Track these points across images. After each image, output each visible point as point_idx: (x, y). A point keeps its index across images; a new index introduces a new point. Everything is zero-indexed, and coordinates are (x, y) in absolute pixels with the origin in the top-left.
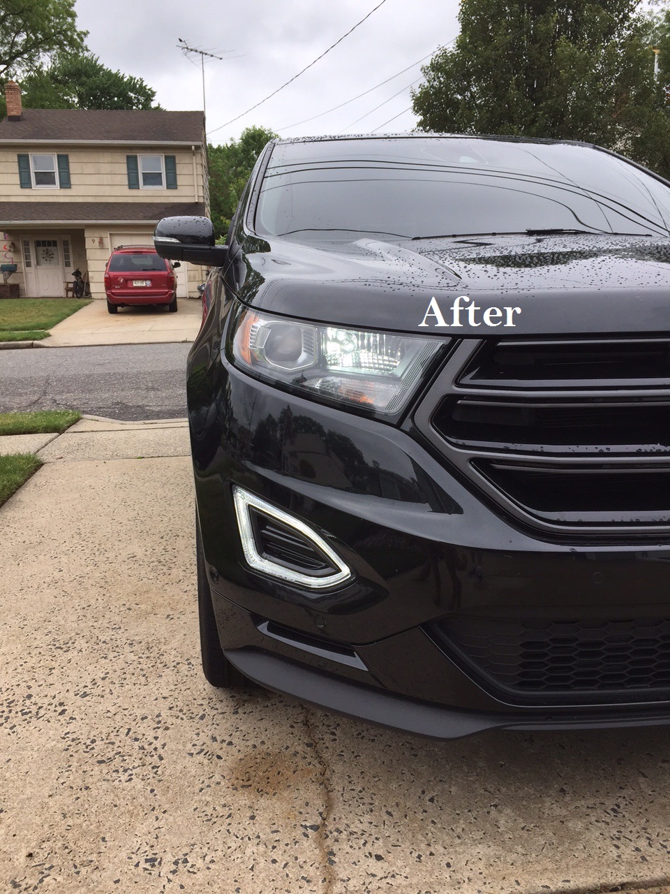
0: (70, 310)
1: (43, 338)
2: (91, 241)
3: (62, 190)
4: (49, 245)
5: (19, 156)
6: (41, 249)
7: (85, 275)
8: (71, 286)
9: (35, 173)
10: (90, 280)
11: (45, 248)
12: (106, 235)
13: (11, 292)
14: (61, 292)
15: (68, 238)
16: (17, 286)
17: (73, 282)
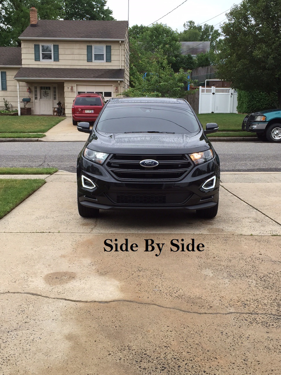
0: (55, 123)
1: (42, 137)
2: (67, 88)
3: (55, 62)
4: (47, 89)
5: (35, 45)
6: (43, 91)
7: (63, 104)
8: (56, 109)
9: (42, 53)
10: (65, 107)
11: (44, 90)
12: (74, 85)
13: (27, 112)
14: (51, 113)
15: (56, 86)
16: (30, 109)
17: (57, 108)
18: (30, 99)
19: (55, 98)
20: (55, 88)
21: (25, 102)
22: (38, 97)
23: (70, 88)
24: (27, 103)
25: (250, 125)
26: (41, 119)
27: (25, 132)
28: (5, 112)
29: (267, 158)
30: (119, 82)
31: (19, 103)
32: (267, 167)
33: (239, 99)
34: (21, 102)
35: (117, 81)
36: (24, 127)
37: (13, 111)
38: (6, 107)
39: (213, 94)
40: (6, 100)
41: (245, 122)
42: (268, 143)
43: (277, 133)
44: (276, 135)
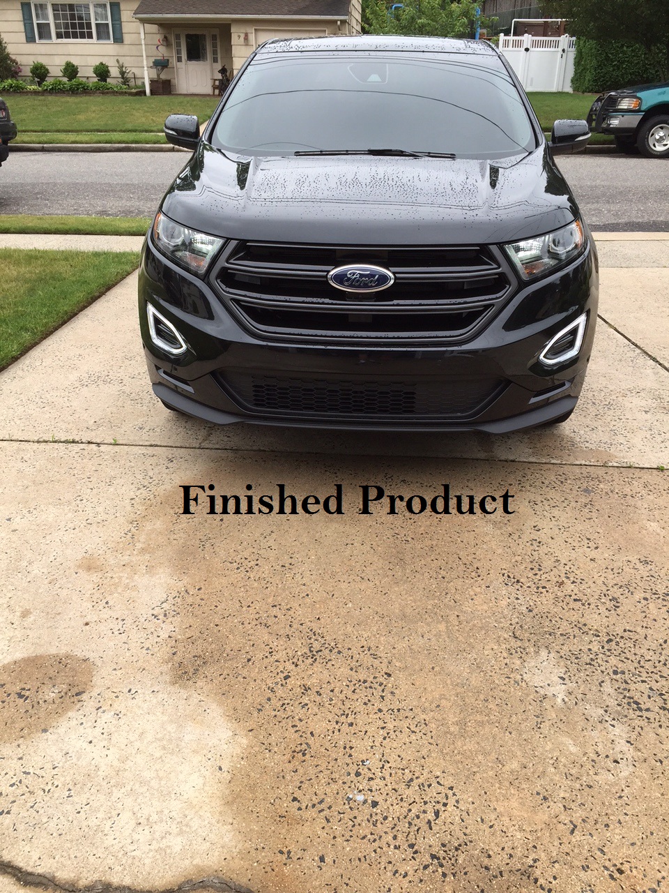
2: (236, 37)
8: (217, 83)
12: (251, 30)
13: (163, 87)
14: (209, 90)
15: (216, 31)
16: (169, 81)
17: (219, 80)
18: (168, 60)
19: (215, 60)
20: (214, 37)
21: (158, 67)
22: (184, 55)
23: (243, 36)
24: (163, 69)
25: (604, 119)
26: (188, 102)
27: (152, 131)
28: (121, 87)
29: (644, 197)
30: (339, 23)
31: (146, 68)
32: (646, 219)
33: (578, 63)
34: (151, 67)
35: (335, 22)
36: (152, 120)
37: (136, 87)
38: (123, 77)
39: (527, 50)
40: (121, 63)
41: (595, 110)
42: (641, 159)
43: (661, 137)
44: (658, 141)
